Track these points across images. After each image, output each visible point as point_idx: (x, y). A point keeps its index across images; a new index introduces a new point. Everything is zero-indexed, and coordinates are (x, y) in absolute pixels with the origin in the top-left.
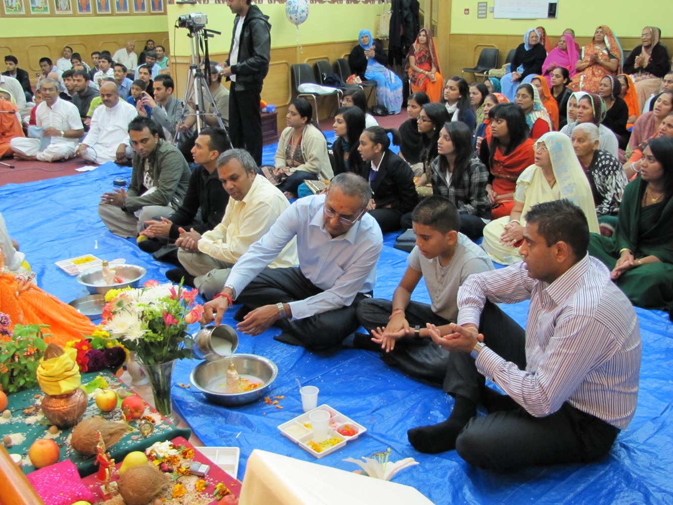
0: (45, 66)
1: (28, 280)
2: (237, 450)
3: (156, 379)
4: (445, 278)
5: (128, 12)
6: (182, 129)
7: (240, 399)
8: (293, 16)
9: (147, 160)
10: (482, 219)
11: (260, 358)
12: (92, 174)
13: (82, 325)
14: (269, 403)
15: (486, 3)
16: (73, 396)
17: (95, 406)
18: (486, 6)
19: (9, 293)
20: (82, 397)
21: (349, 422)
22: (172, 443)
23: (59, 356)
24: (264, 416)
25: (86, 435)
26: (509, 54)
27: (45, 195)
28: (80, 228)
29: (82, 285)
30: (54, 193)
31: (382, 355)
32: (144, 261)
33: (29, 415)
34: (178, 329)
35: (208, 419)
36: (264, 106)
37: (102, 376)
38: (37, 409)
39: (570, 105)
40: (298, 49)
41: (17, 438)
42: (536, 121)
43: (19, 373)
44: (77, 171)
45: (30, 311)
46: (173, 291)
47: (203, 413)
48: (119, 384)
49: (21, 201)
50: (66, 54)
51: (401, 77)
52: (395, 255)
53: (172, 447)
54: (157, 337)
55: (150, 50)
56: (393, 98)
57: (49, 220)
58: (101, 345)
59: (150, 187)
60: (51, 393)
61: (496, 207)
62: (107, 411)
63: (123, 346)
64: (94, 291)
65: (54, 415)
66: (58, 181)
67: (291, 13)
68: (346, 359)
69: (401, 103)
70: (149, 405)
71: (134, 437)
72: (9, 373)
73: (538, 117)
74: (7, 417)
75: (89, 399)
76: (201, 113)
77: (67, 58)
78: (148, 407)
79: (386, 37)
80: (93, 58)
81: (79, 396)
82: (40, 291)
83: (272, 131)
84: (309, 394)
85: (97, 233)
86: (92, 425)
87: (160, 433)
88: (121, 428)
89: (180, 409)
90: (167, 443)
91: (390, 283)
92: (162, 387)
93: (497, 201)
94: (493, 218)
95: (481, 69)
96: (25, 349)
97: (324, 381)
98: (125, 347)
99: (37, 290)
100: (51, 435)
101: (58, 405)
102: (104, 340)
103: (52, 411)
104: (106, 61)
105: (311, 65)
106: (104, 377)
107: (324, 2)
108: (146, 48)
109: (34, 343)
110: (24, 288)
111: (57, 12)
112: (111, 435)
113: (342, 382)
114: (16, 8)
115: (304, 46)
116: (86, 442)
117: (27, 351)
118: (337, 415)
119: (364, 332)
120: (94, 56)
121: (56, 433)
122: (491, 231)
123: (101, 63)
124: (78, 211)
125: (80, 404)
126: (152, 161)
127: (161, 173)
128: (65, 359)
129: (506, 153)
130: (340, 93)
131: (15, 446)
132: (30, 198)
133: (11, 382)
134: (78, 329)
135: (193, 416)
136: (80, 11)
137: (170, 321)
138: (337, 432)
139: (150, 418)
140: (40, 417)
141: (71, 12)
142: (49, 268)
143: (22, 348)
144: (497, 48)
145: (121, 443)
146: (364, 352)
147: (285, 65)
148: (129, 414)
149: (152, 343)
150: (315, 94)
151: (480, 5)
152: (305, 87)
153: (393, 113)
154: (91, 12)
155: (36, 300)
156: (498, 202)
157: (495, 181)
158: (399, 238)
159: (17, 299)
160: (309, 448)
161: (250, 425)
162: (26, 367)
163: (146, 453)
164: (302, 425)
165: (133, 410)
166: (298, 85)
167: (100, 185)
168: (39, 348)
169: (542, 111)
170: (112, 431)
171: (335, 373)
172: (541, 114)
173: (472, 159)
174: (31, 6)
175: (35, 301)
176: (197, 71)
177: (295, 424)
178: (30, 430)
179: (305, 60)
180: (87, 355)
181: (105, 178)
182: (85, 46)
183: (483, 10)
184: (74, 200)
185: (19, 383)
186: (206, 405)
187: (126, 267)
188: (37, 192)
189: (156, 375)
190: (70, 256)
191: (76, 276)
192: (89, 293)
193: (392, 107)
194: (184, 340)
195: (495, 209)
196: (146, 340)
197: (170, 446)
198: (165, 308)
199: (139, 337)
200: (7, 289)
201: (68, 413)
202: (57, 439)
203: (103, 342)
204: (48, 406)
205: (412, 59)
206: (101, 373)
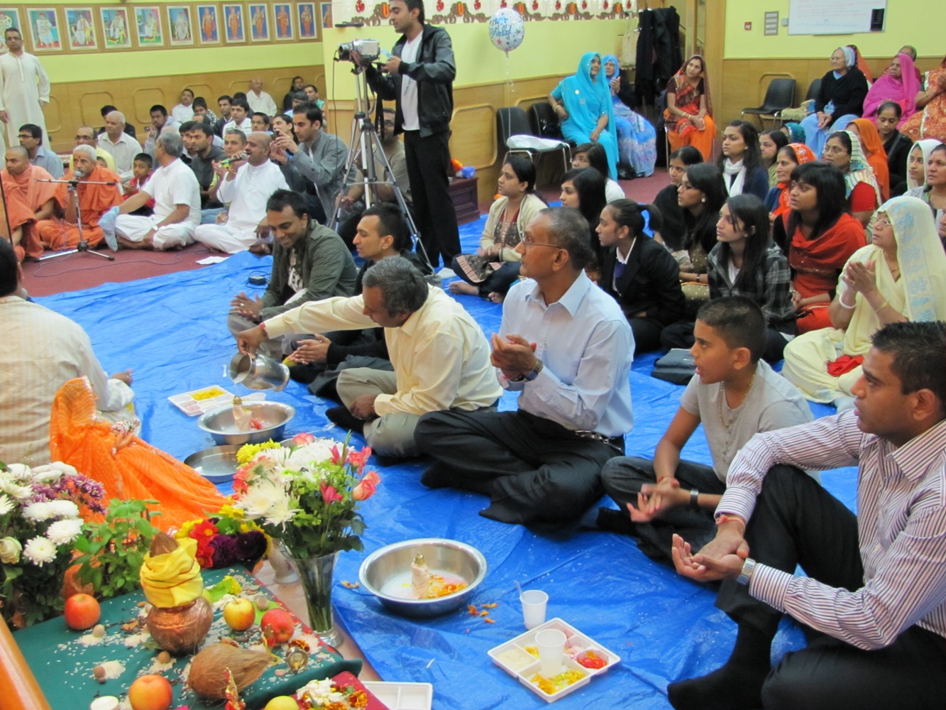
0: (158, 116)
1: (129, 431)
2: (429, 687)
3: (311, 579)
4: (735, 424)
5: (268, 39)
6: (343, 203)
7: (432, 607)
8: (503, 39)
9: (294, 250)
10: (782, 334)
11: (461, 545)
12: (220, 268)
13: (205, 495)
14: (474, 615)
15: (777, 12)
16: (192, 609)
17: (222, 620)
18: (777, 17)
19: (102, 451)
20: (205, 610)
21: (594, 646)
22: (334, 683)
23: (171, 551)
24: (468, 634)
25: (210, 671)
26: (812, 87)
27: (154, 298)
28: (201, 346)
29: (205, 431)
30: (167, 296)
31: (640, 542)
32: (292, 394)
33: (130, 632)
34: (342, 507)
35: (384, 638)
36: (459, 169)
37: (232, 575)
38: (141, 625)
39: (912, 158)
40: (507, 86)
41: (112, 669)
42: (856, 187)
43: (116, 569)
44: (199, 264)
45: (132, 475)
46: (335, 452)
47: (378, 627)
48: (256, 587)
49: (123, 307)
50: (186, 99)
51: (653, 123)
52: (653, 388)
53: (334, 689)
54: (312, 520)
55: (299, 90)
56: (643, 154)
57: (160, 335)
58: (232, 528)
59: (298, 289)
60: (160, 605)
61: (802, 316)
62: (240, 631)
63: (262, 531)
64: (222, 441)
65: (164, 637)
66: (172, 278)
67: (499, 34)
68: (586, 547)
69: (653, 160)
70: (300, 622)
71: (280, 672)
72: (103, 568)
73: (859, 180)
74: (99, 635)
75: (214, 610)
76: (370, 180)
77: (186, 105)
78: (300, 625)
79: (631, 66)
80: (220, 105)
81: (200, 609)
82: (146, 447)
83: (471, 204)
84: (534, 603)
85: (225, 354)
86: (218, 655)
87: (317, 667)
88: (260, 659)
89: (345, 622)
90: (328, 682)
91: (648, 430)
92: (318, 591)
93: (802, 306)
94: (797, 332)
95: (771, 108)
96: (125, 535)
97: (555, 581)
98: (266, 532)
99: (142, 445)
100: (160, 665)
101: (170, 622)
102: (235, 522)
103: (162, 630)
104: (243, 109)
105: (525, 108)
106: (236, 576)
107: (543, 18)
108: (293, 89)
109: (137, 526)
110: (124, 442)
111: (173, 43)
112: (246, 670)
113: (581, 583)
114: (119, 39)
115: (516, 82)
116: (210, 680)
117: (127, 538)
118: (576, 635)
119: (612, 505)
120: (222, 102)
121: (167, 663)
122: (795, 352)
123: (235, 112)
124: (200, 321)
125: (202, 621)
126: (300, 251)
127: (313, 269)
128: (180, 555)
129: (813, 236)
130: (567, 148)
131: (110, 680)
132: (134, 303)
133: (105, 582)
134: (199, 501)
135: (364, 632)
136: (203, 40)
137: (331, 496)
138: (576, 662)
139: (303, 644)
140: (144, 636)
141: (191, 42)
142: (160, 406)
143: (120, 533)
144: (793, 77)
145: (260, 681)
146: (613, 536)
147: (488, 109)
148: (272, 637)
149: (304, 528)
150: (531, 150)
151: (768, 15)
152: (517, 141)
153: (643, 175)
154: (218, 41)
155: (140, 460)
156: (804, 308)
157: (799, 277)
158: (659, 362)
159: (115, 459)
160: (535, 685)
161: (447, 649)
162: (125, 561)
163: (295, 698)
164: (523, 649)
165: (278, 631)
166: (507, 137)
167: (230, 284)
168: (144, 534)
169: (865, 171)
170: (247, 664)
171: (571, 568)
172: (864, 175)
173: (769, 250)
174: (139, 35)
175: (139, 462)
176: (365, 121)
177: (514, 647)
178: (132, 656)
179: (516, 101)
180: (211, 543)
181: (237, 273)
182: (210, 88)
183: (773, 23)
184: (194, 306)
185: (116, 583)
186: (383, 617)
187: (267, 405)
188: (144, 295)
189: (310, 573)
190: (189, 388)
191: (198, 416)
192: (214, 443)
193: (641, 166)
194: (352, 523)
195: (801, 319)
196: (297, 524)
197: (332, 686)
198: (324, 477)
199: (285, 520)
200: (99, 445)
201: (183, 634)
202: (169, 672)
203: (234, 524)
204: (156, 623)
205: (672, 97)
206: (232, 570)
